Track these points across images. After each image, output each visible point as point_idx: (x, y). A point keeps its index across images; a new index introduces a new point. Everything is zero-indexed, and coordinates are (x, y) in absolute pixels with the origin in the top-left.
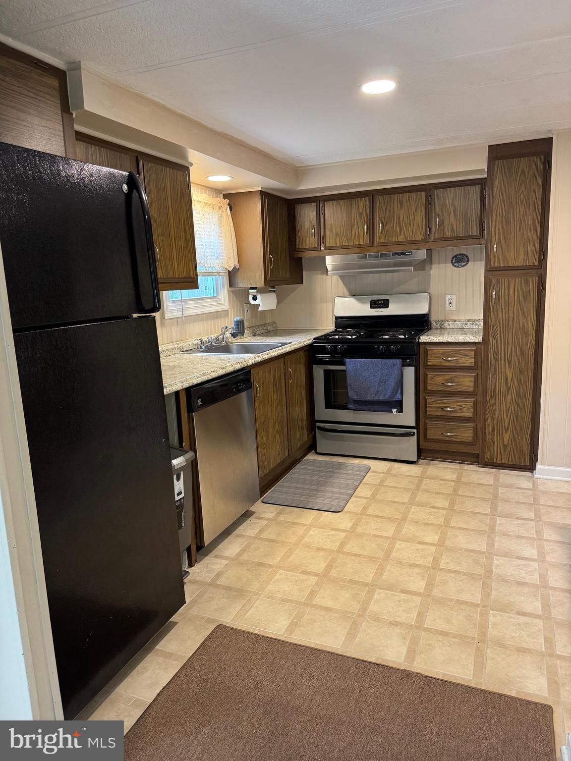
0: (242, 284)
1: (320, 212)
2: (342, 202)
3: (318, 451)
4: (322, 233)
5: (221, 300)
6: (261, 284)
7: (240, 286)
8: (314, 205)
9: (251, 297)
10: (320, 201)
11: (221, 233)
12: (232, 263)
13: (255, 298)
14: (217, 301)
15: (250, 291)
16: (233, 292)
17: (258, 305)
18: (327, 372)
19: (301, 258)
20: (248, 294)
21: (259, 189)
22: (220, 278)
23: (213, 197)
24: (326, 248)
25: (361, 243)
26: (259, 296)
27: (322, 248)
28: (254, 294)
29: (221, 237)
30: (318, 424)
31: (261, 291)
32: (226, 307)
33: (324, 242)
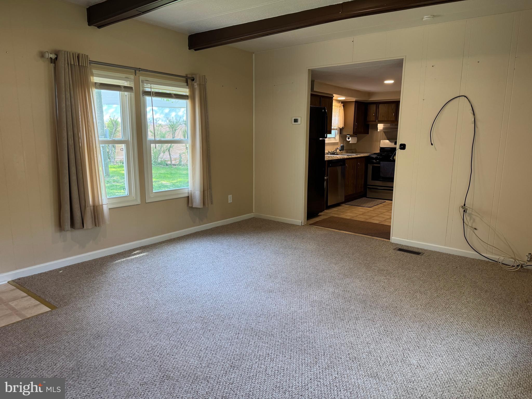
0: (344, 133)
1: (377, 108)
2: (386, 105)
3: (367, 197)
4: (377, 116)
5: (336, 139)
6: (352, 133)
7: (344, 134)
8: (375, 105)
9: (347, 138)
10: (377, 104)
11: (339, 115)
12: (341, 126)
13: (349, 139)
14: (335, 139)
15: (347, 136)
16: (341, 136)
17: (350, 141)
18: (373, 167)
19: (369, 124)
20: (347, 137)
21: (355, 100)
22: (337, 131)
23: (338, 103)
24: (378, 121)
25: (392, 120)
26: (350, 138)
27: (377, 121)
28: (349, 137)
29: (339, 116)
30: (368, 186)
31: (351, 136)
32: (338, 141)
33: (378, 119)
